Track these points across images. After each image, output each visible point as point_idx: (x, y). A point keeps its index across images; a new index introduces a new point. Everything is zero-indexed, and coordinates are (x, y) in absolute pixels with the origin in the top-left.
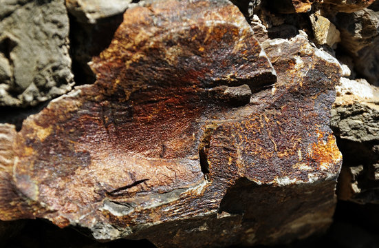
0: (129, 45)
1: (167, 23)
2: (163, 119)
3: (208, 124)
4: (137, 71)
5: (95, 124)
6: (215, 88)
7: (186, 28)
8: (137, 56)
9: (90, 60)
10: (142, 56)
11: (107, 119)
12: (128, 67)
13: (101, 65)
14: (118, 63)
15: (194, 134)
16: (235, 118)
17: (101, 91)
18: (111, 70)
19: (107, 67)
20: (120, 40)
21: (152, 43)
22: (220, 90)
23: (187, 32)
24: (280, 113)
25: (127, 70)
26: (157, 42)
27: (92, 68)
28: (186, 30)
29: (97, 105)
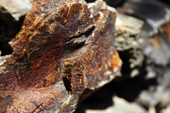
0: (31, 27)
1: (48, 9)
2: (44, 65)
3: (65, 61)
4: (35, 41)
5: (12, 77)
6: (70, 41)
7: (59, 11)
8: (35, 33)
9: (10, 41)
10: (38, 32)
11: (17, 73)
12: (30, 40)
13: (16, 42)
14: (25, 40)
15: (59, 69)
16: (79, 55)
17: (15, 58)
18: (21, 44)
19: (19, 43)
20: (26, 25)
21: (43, 24)
22: (72, 42)
23: (59, 13)
24: (97, 46)
25: (30, 43)
26: (45, 22)
27: (12, 46)
28: (59, 12)
29: (13, 66)
